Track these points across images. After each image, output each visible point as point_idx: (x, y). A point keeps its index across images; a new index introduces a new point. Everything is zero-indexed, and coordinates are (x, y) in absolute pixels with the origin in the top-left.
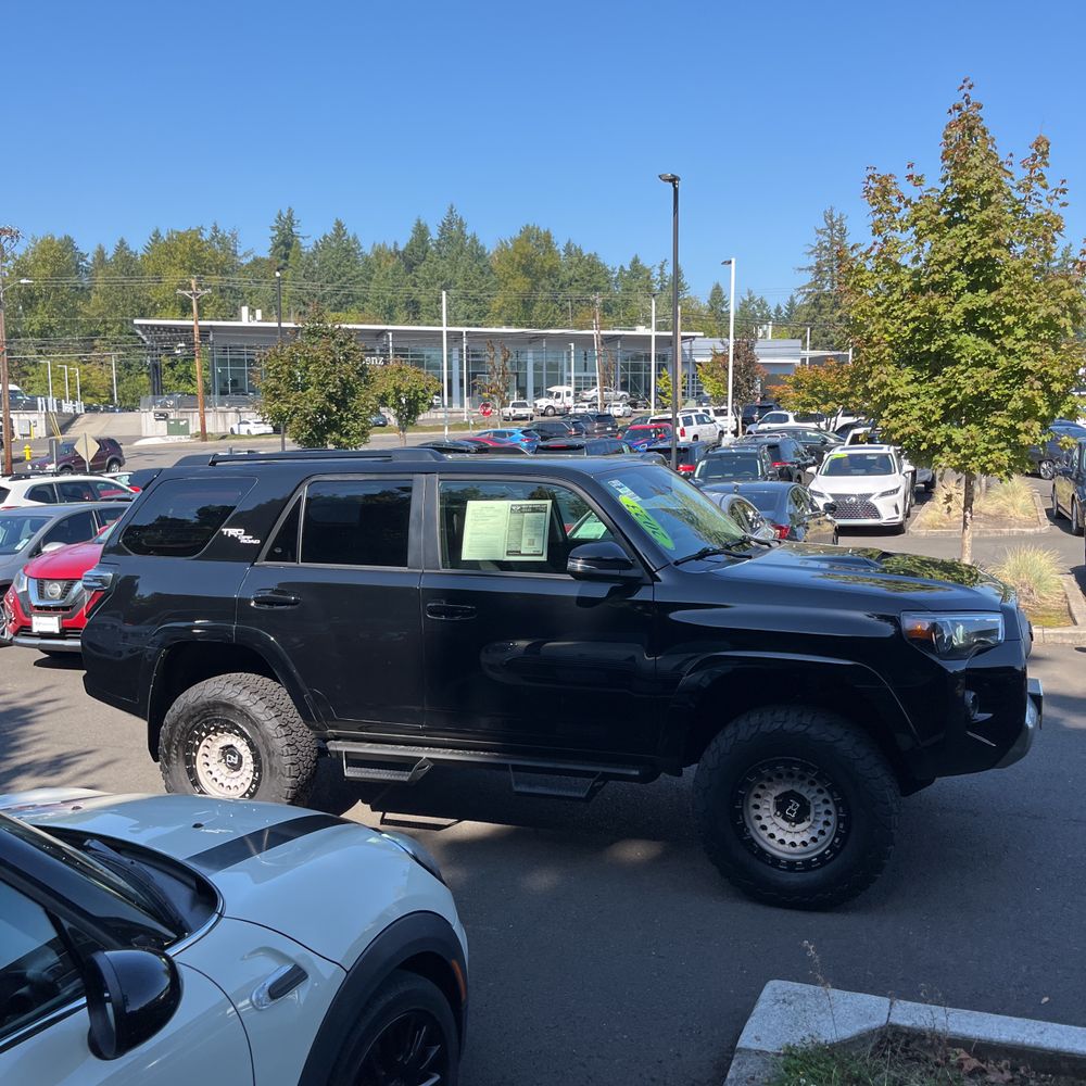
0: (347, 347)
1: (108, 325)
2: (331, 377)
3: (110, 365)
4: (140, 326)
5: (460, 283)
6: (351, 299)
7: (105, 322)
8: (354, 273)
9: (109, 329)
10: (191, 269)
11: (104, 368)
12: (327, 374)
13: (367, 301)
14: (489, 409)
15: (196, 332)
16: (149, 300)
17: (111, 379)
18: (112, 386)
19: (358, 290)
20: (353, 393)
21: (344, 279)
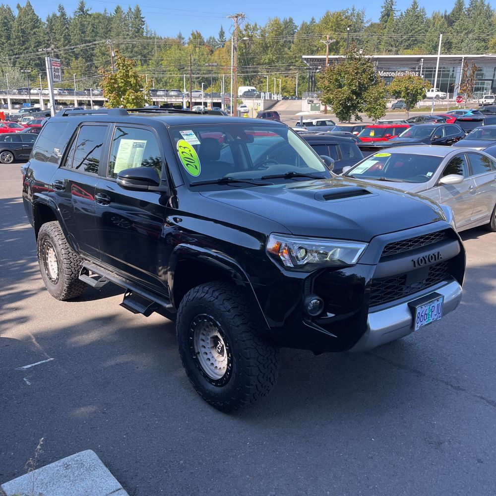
0: (365, 66)
1: (297, 59)
2: (355, 81)
3: (296, 78)
4: (305, 59)
5: (476, 31)
6: (416, 42)
7: (296, 57)
8: (419, 28)
9: (297, 61)
10: (335, 30)
11: (293, 79)
12: (353, 80)
13: (424, 43)
14: (461, 99)
15: (327, 61)
16: (316, 47)
17: (296, 84)
18: (296, 88)
19: (420, 38)
20: (366, 89)
21: (414, 32)
